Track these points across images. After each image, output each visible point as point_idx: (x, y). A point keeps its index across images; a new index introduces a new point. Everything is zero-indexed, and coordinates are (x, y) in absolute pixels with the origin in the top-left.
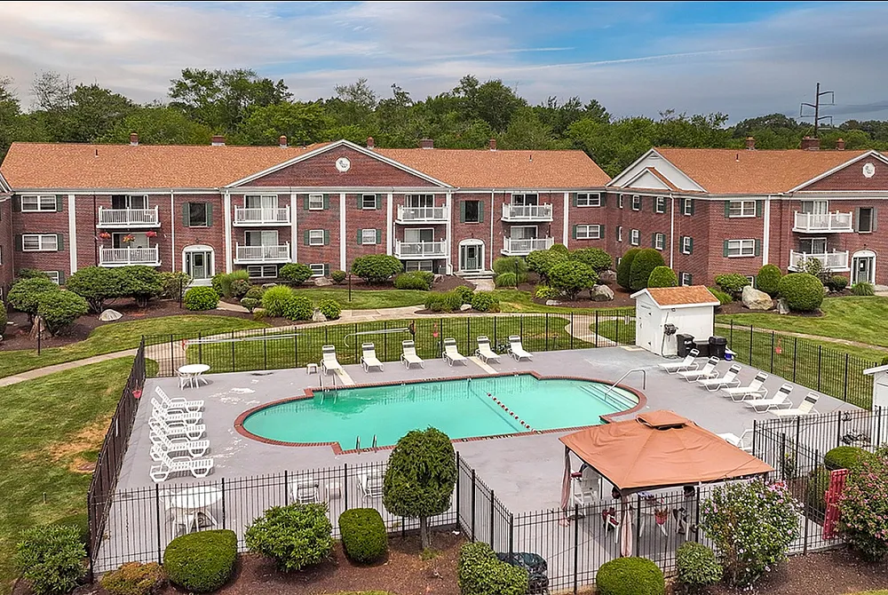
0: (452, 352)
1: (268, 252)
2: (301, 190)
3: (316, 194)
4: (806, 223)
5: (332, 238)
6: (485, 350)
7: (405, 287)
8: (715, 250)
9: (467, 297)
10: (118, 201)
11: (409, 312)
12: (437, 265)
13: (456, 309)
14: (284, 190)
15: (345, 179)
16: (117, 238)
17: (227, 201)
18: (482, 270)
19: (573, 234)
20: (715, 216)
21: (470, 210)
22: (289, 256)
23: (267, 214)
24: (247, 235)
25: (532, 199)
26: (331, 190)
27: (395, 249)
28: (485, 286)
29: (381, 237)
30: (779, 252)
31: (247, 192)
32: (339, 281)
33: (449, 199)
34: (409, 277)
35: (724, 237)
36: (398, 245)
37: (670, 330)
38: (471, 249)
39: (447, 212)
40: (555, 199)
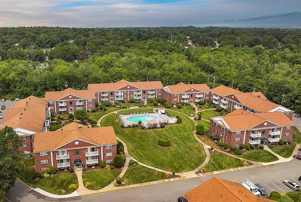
0: (141, 114)
1: (119, 99)
2: (124, 91)
3: (125, 91)
4: (183, 97)
5: (127, 96)
6: (144, 113)
7: (136, 103)
8: (172, 99)
9: (143, 105)
10: (103, 93)
11: (137, 107)
12: (140, 100)
13: (142, 107)
14: (122, 91)
15: (129, 89)
16: (103, 97)
17: (115, 92)
18: (146, 100)
19: (158, 95)
20: (172, 96)
21: (144, 92)
22: (122, 99)
23: (120, 94)
24: (117, 97)
25: (152, 90)
26: (127, 90)
27: (135, 98)
28: (146, 103)
29: (133, 96)
30: (180, 100)
31: (117, 91)
32: (128, 102)
33: (141, 91)
34: (137, 102)
35: (173, 98)
36: (135, 97)
37: (161, 112)
38: (144, 97)
39: (141, 92)
40: (155, 90)
